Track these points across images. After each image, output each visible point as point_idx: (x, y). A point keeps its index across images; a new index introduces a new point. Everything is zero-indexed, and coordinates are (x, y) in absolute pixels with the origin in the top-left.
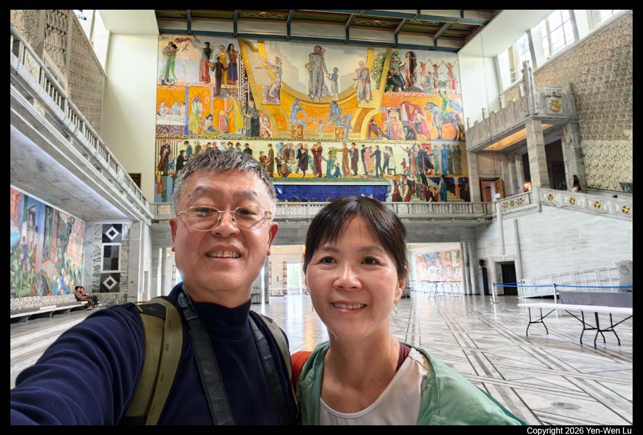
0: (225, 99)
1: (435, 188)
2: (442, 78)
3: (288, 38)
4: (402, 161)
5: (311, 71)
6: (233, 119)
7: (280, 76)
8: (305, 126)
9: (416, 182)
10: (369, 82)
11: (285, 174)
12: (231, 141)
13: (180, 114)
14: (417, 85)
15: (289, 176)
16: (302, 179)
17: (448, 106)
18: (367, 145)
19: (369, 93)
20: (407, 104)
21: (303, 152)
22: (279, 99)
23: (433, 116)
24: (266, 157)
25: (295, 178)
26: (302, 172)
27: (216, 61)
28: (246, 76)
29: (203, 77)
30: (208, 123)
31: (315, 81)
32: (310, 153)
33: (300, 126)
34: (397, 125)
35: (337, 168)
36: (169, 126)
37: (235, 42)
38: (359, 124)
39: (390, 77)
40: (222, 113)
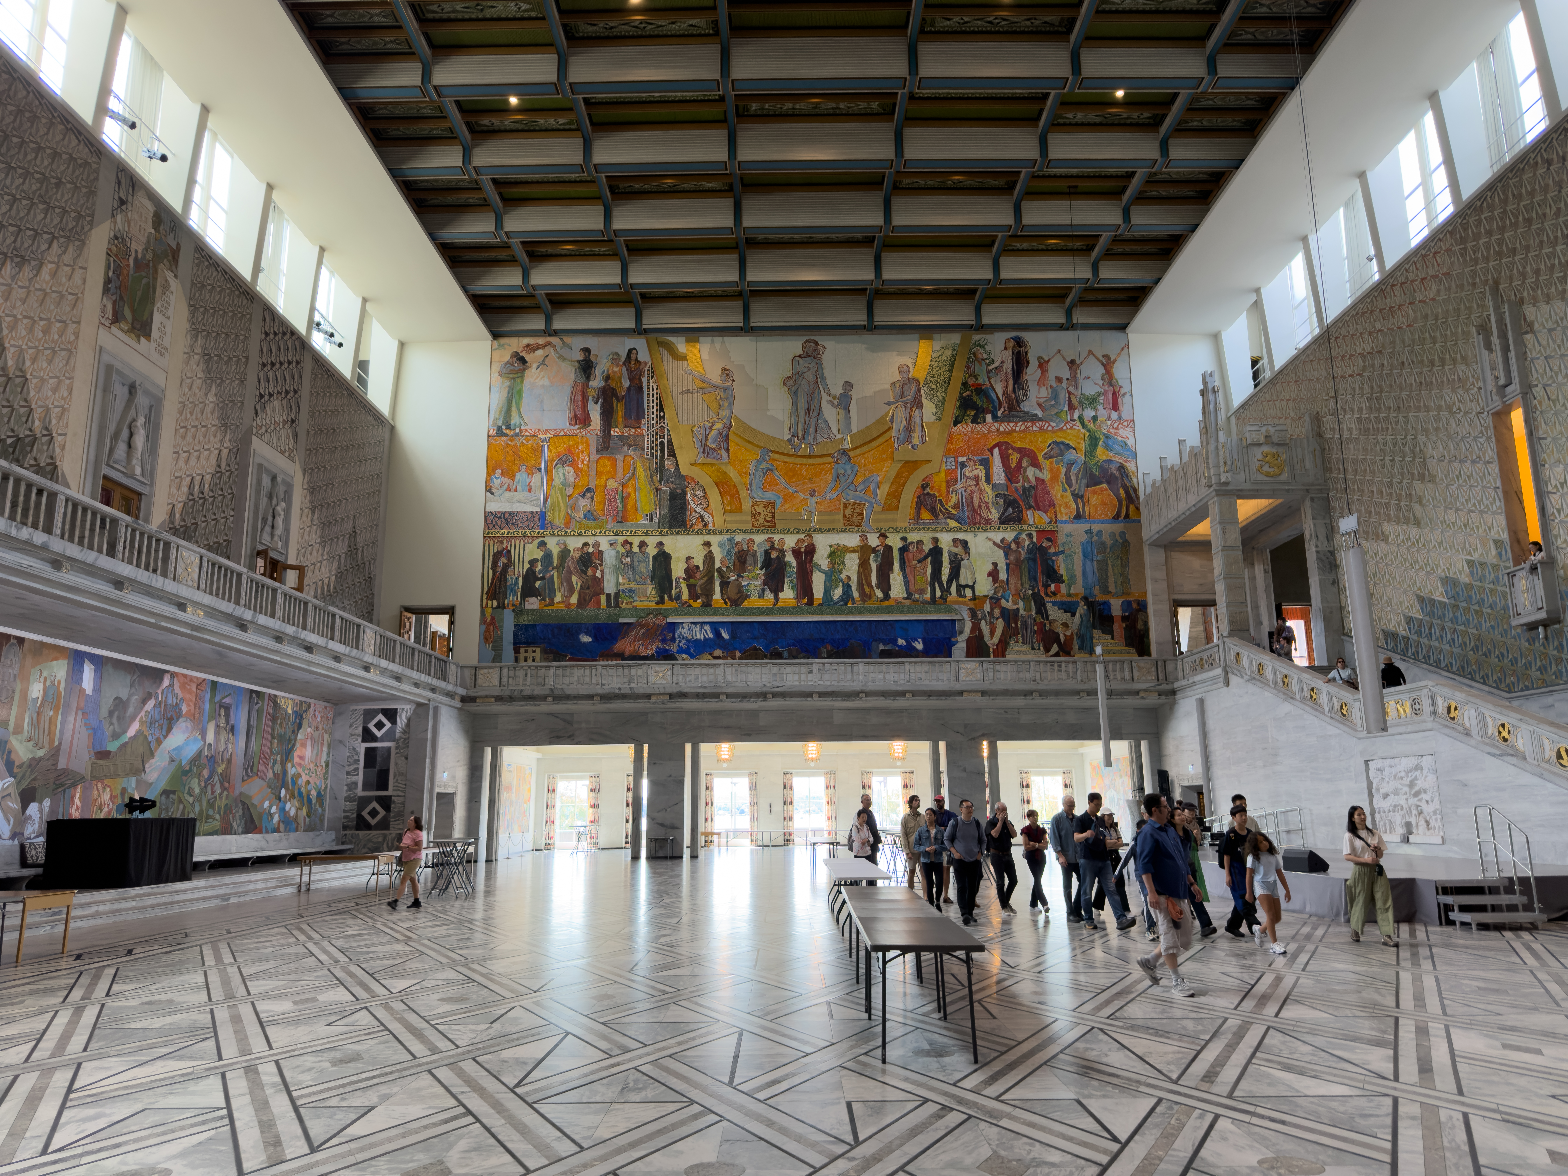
0: (619, 457)
1: (1065, 625)
2: (1089, 388)
3: (747, 330)
4: (990, 567)
5: (796, 393)
6: (633, 495)
7: (730, 405)
8: (779, 503)
9: (1022, 612)
10: (920, 406)
11: (737, 599)
12: (630, 539)
13: (530, 491)
14: (1029, 406)
15: (746, 604)
16: (770, 609)
17: (1100, 450)
18: (913, 537)
19: (918, 429)
20: (1004, 448)
21: (774, 555)
22: (728, 451)
23: (1064, 470)
24: (697, 567)
25: (756, 609)
26: (772, 596)
27: (603, 384)
28: (661, 409)
29: (576, 417)
30: (584, 504)
31: (802, 413)
32: (790, 558)
33: (771, 504)
34: (981, 493)
35: (847, 587)
36: (510, 513)
37: (639, 344)
38: (895, 495)
39: (968, 393)
40: (612, 484)
